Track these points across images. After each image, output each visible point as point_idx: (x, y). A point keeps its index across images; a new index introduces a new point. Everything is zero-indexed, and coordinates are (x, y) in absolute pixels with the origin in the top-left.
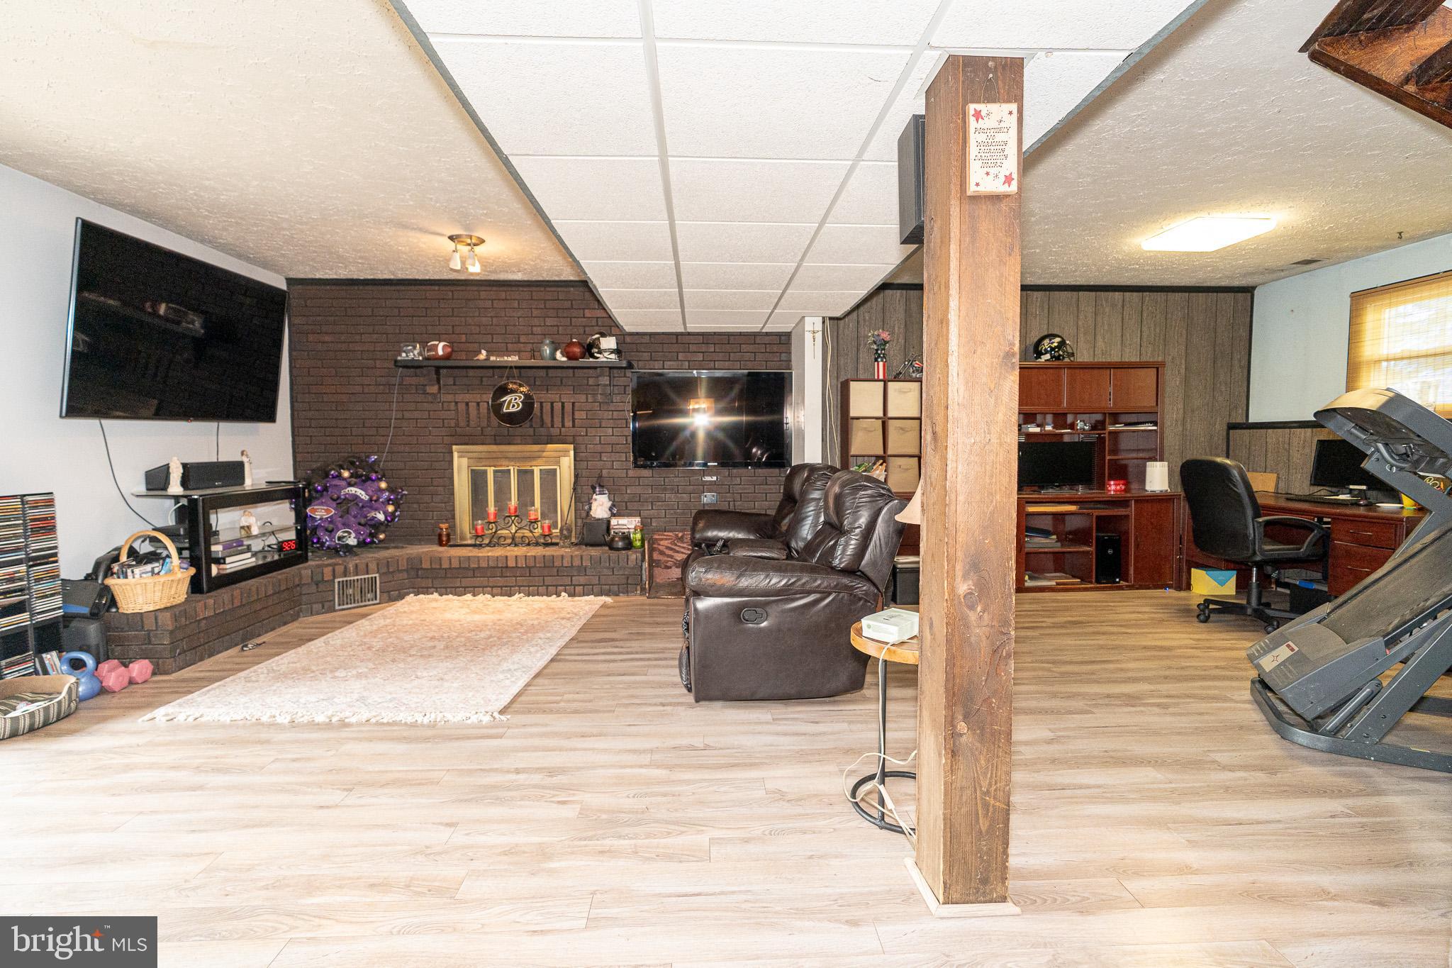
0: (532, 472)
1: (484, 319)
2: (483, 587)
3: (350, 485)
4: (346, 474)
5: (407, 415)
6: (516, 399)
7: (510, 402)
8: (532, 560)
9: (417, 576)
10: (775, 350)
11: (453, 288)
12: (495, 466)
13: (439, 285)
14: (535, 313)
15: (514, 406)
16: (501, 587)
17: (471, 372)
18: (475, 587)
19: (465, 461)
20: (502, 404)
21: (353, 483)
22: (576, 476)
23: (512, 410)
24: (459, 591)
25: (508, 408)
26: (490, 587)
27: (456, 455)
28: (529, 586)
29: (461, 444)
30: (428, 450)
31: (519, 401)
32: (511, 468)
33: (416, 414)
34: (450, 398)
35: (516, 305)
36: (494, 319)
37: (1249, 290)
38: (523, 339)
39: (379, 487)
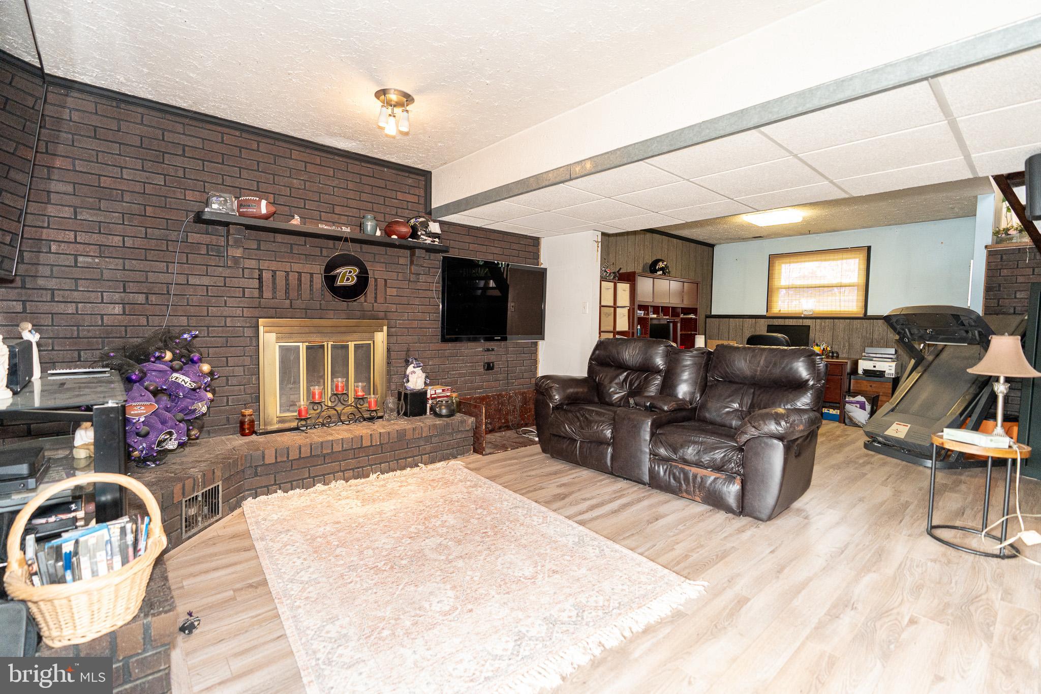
0: (347, 347)
1: (295, 181)
2: (334, 473)
3: (174, 370)
4: (169, 356)
5: (192, 280)
6: (350, 272)
7: (345, 273)
8: (386, 437)
9: (256, 475)
10: (531, 250)
11: (260, 139)
12: (309, 342)
13: (242, 130)
14: (351, 186)
15: (348, 279)
16: (353, 469)
17: (279, 237)
18: (324, 475)
19: (273, 336)
20: (334, 278)
21: (177, 367)
22: (389, 350)
23: (345, 283)
24: (306, 483)
25: (342, 281)
26: (341, 471)
27: (261, 329)
28: (380, 464)
29: (269, 318)
30: (223, 324)
31: (354, 274)
32: (325, 344)
33: (206, 281)
34: (252, 264)
35: (331, 173)
36: (308, 183)
37: (712, 246)
38: (338, 210)
39: (201, 371)
